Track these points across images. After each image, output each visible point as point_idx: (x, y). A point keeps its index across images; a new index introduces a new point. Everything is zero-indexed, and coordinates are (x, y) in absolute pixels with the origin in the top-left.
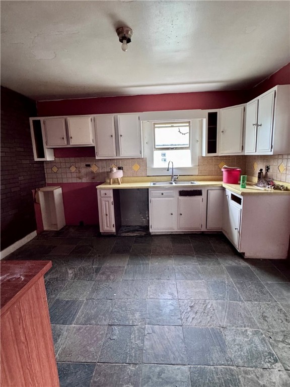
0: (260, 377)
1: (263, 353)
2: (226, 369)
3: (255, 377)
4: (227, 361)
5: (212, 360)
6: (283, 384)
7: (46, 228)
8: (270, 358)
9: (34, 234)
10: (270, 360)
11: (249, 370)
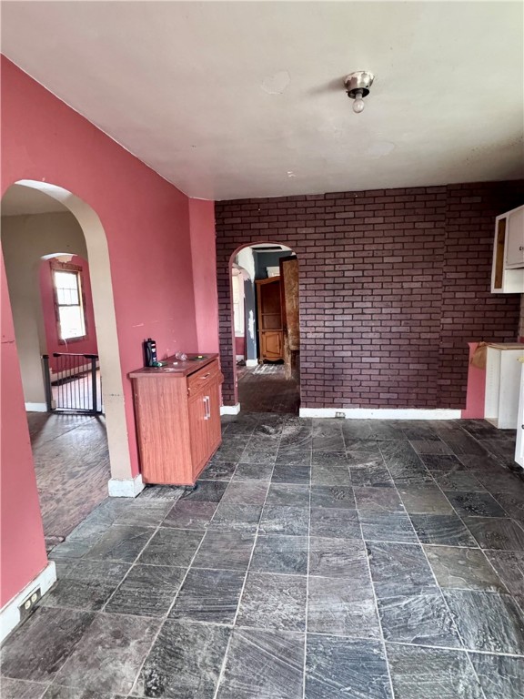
0: (139, 646)
1: (167, 676)
2: (168, 607)
3: (142, 639)
4: (177, 612)
5: (185, 595)
6: (115, 675)
7: (489, 414)
8: (155, 685)
9: (455, 414)
10: (153, 681)
11: (154, 635)
